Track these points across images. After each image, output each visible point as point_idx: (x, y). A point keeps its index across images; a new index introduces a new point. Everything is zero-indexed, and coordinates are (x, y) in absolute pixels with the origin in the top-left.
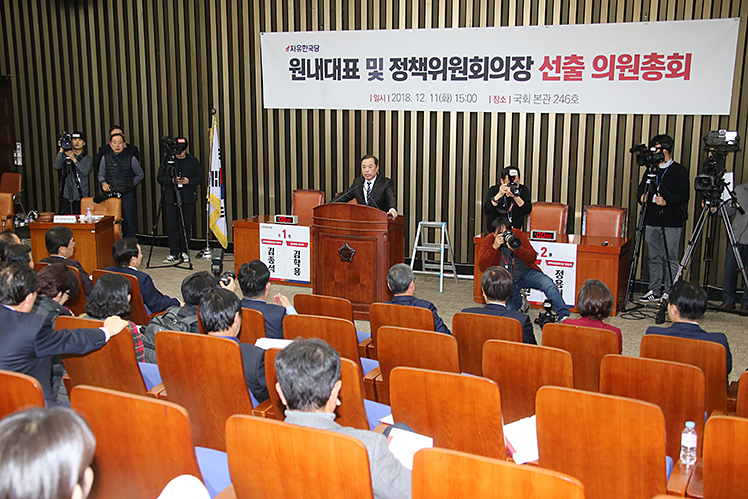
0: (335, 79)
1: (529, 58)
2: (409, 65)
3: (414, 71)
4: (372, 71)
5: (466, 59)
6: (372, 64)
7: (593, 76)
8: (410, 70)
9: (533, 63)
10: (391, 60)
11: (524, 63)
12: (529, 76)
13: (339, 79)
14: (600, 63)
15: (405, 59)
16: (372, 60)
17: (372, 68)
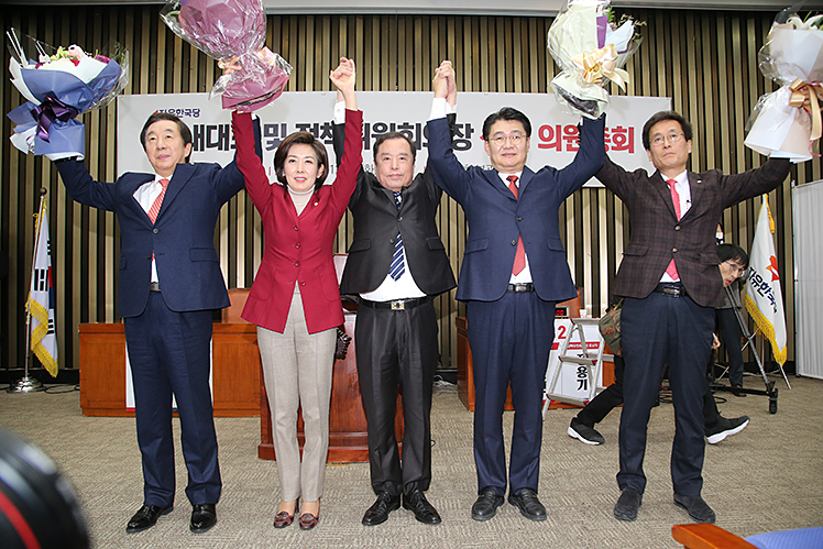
0: (220, 149)
1: (468, 126)
2: (321, 132)
3: (327, 138)
4: (272, 139)
5: (393, 125)
6: (271, 130)
7: (540, 146)
8: (322, 137)
9: (473, 131)
10: (297, 126)
11: (463, 131)
12: (469, 146)
13: (227, 149)
14: (546, 133)
15: (317, 125)
16: (271, 126)
17: (271, 135)
